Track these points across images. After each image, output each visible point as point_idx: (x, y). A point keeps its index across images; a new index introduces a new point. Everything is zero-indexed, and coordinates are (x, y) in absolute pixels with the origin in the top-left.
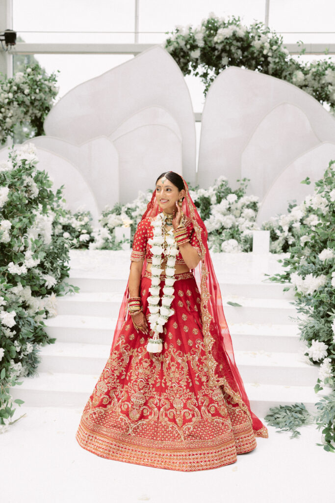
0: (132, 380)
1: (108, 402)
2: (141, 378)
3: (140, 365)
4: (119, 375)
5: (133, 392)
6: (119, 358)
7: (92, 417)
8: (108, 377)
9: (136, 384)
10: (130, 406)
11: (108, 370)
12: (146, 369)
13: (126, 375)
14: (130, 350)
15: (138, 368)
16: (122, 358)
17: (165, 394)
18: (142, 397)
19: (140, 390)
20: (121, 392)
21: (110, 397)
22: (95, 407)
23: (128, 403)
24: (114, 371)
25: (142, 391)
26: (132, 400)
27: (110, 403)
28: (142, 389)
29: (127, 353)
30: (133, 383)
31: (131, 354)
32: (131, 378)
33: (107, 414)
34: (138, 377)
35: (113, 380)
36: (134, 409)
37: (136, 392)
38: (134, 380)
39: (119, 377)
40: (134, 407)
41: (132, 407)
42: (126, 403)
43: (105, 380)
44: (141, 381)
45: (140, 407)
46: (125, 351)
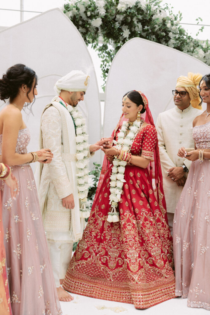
0: (107, 239)
1: (88, 256)
2: (114, 237)
3: (112, 228)
4: (95, 235)
5: (109, 248)
6: (95, 223)
7: (77, 268)
8: (88, 237)
9: (110, 242)
10: (108, 258)
11: (87, 232)
12: (117, 230)
13: (101, 236)
14: (102, 216)
15: (110, 230)
16: (97, 223)
17: (102, 244)
18: (116, 251)
19: (114, 246)
20: (98, 248)
21: (89, 252)
22: (78, 260)
23: (107, 257)
24: (92, 233)
25: (115, 247)
26: (109, 254)
27: (90, 257)
28: (116, 245)
29: (100, 219)
30: (108, 242)
31: (104, 220)
32: (106, 238)
33: (88, 265)
34: (112, 237)
35: (91, 239)
36: (111, 260)
37: (111, 248)
38: (108, 239)
39: (95, 237)
40: (111, 259)
41: (109, 259)
42: (105, 256)
43: (86, 240)
44: (114, 239)
45: (116, 258)
46: (99, 217)
